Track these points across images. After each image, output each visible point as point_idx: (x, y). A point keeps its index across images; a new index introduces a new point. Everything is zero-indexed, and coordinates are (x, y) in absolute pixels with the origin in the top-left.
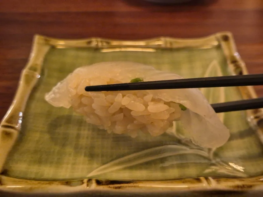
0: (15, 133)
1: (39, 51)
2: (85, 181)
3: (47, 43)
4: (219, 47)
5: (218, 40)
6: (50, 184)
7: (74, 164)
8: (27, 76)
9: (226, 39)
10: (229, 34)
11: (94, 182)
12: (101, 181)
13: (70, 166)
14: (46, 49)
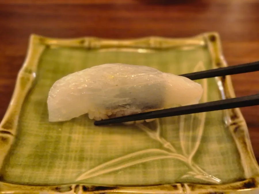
0: (11, 138)
1: (35, 51)
2: (73, 186)
3: (42, 42)
4: (205, 47)
5: (205, 40)
6: (41, 189)
7: (65, 168)
8: (23, 78)
9: (213, 39)
10: (216, 35)
11: (81, 188)
12: (87, 188)
13: (60, 170)
14: (41, 49)
